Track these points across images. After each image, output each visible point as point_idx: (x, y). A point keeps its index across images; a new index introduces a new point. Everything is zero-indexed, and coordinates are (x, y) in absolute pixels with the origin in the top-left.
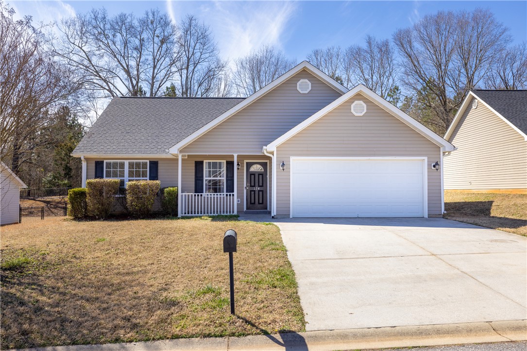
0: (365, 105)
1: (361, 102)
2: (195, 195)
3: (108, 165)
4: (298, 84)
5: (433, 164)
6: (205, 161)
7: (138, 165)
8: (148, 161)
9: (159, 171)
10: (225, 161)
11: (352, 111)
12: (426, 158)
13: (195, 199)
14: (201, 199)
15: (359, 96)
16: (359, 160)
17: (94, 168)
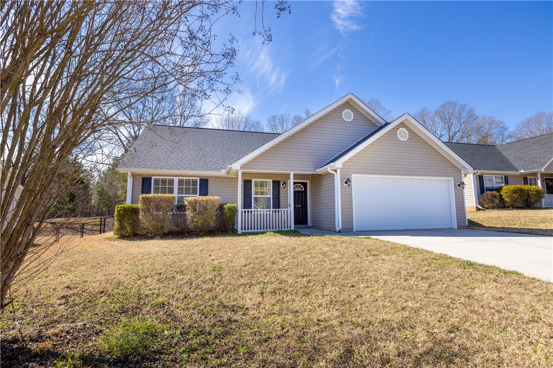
0: (407, 132)
1: (404, 129)
2: (245, 212)
3: (156, 181)
4: (343, 113)
5: (457, 184)
6: (253, 180)
7: (188, 182)
8: (198, 179)
9: (209, 188)
10: (271, 180)
11: (398, 136)
12: (452, 179)
13: (245, 216)
14: (251, 216)
15: (402, 125)
16: (403, 179)
17: (141, 184)
